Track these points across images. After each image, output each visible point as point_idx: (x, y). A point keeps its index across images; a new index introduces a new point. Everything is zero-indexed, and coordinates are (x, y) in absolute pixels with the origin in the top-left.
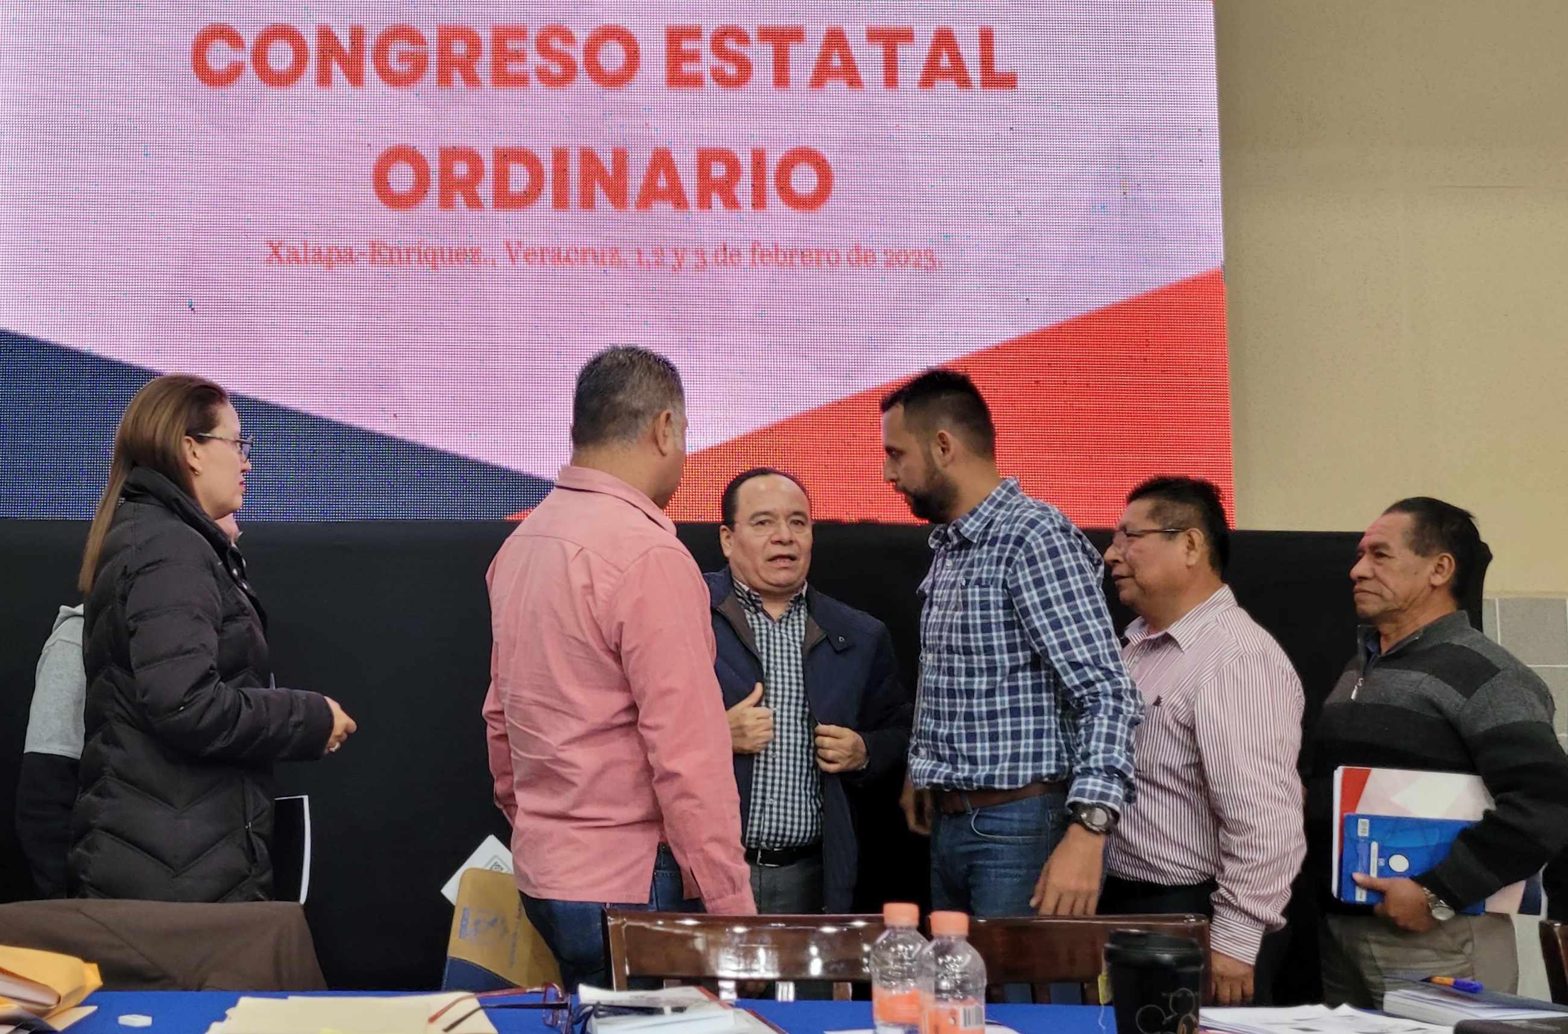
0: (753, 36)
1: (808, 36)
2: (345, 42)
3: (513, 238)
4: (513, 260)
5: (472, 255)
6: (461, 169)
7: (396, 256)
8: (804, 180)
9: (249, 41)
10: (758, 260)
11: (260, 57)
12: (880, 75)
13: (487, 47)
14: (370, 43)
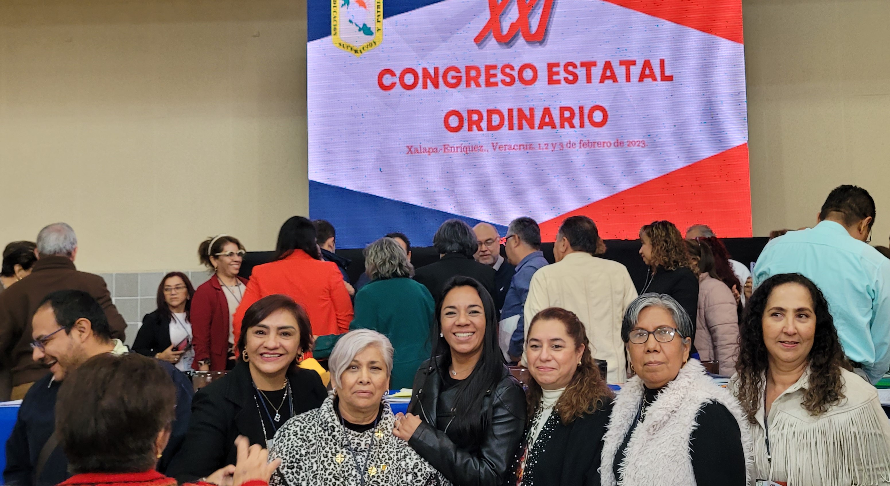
0: (578, 64)
1: (598, 64)
2: (432, 73)
3: (495, 142)
4: (494, 149)
5: (480, 148)
6: (475, 117)
7: (453, 149)
8: (598, 117)
9: (398, 74)
10: (582, 146)
11: (402, 79)
12: (625, 78)
13: (483, 72)
14: (441, 73)
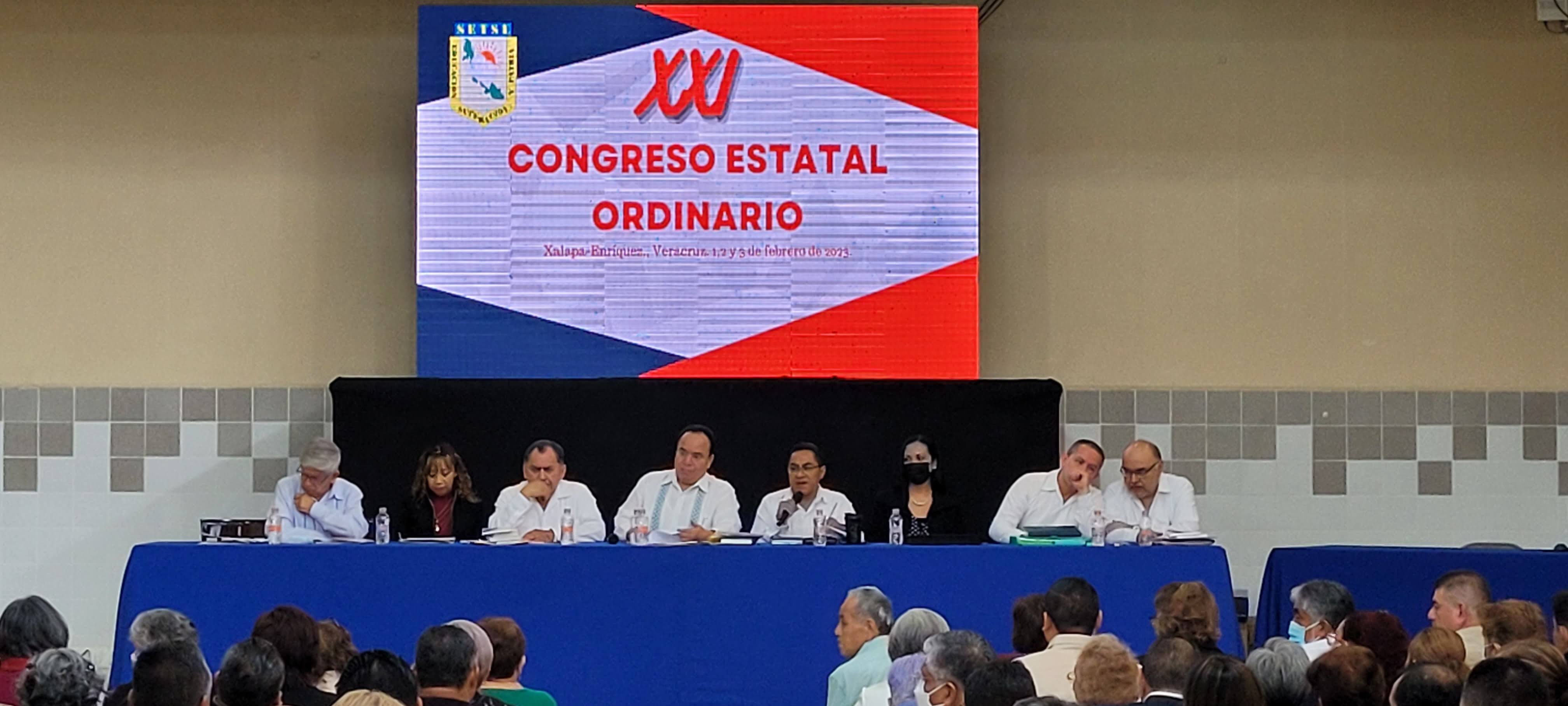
0: (767, 148)
1: (792, 148)
2: (579, 152)
3: (656, 242)
4: (657, 254)
5: (638, 252)
6: (633, 212)
7: (603, 251)
8: (790, 216)
9: (535, 152)
10: (768, 253)
11: (540, 157)
12: (825, 168)
13: (645, 154)
14: (590, 152)
